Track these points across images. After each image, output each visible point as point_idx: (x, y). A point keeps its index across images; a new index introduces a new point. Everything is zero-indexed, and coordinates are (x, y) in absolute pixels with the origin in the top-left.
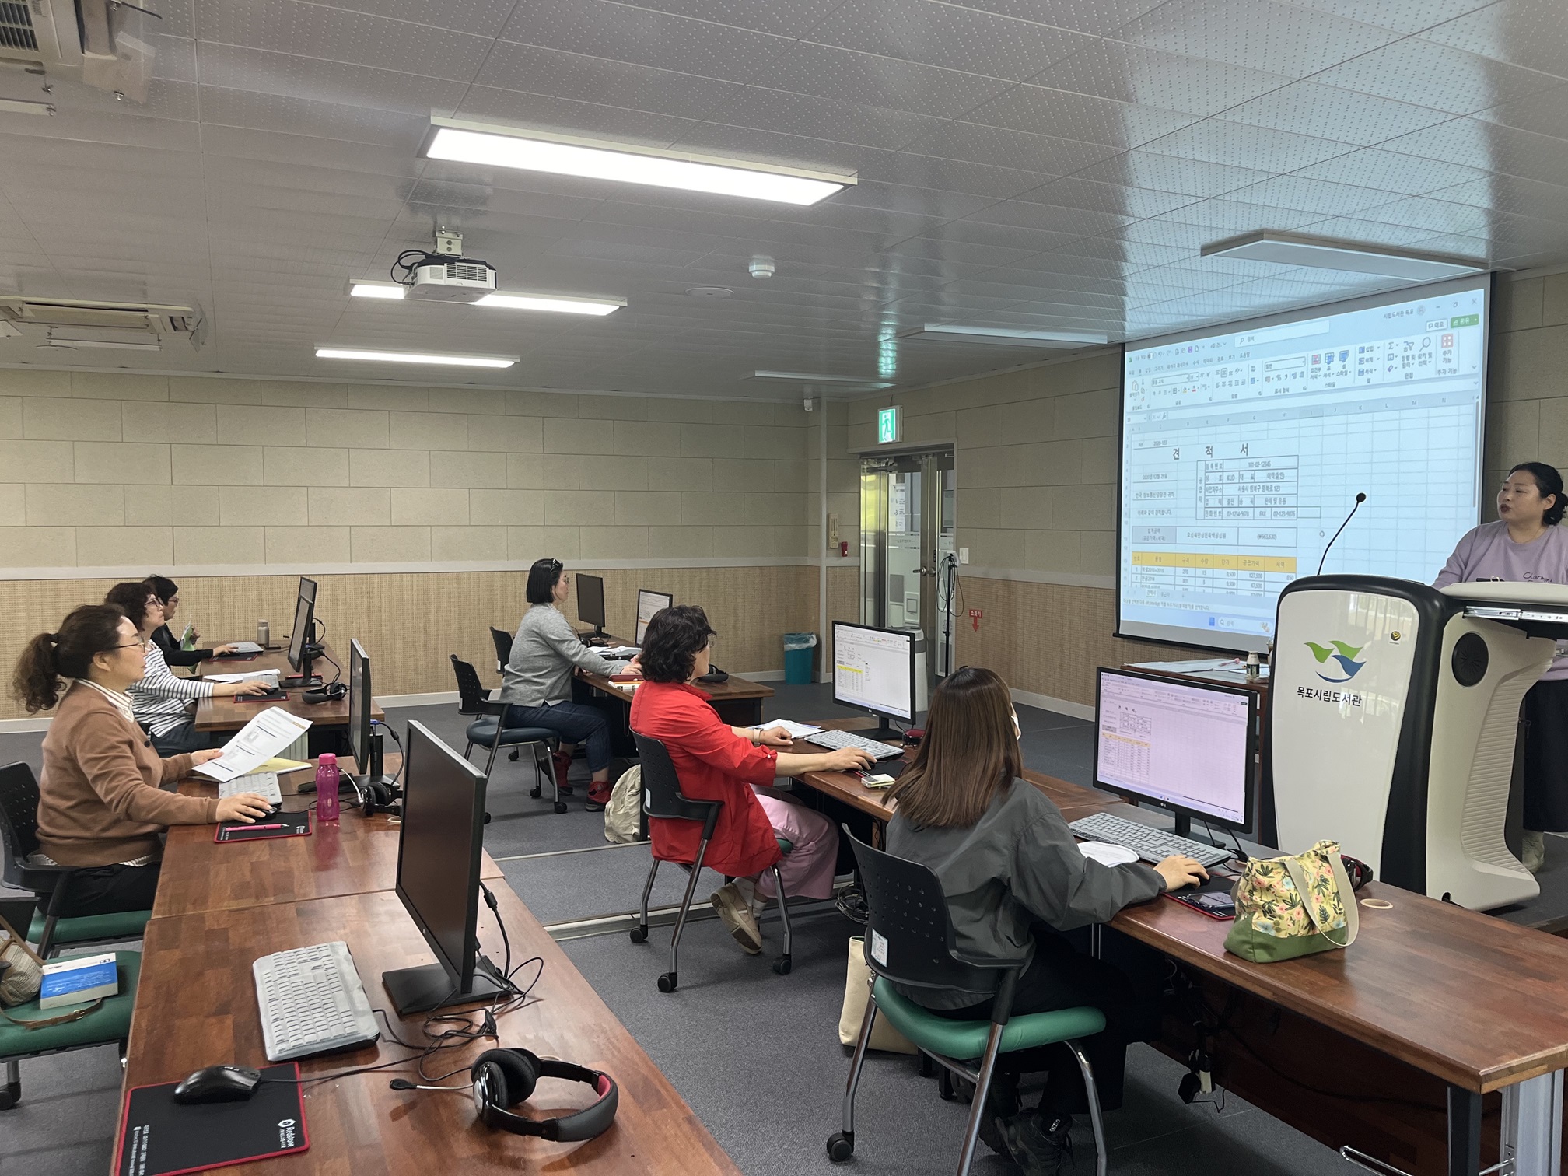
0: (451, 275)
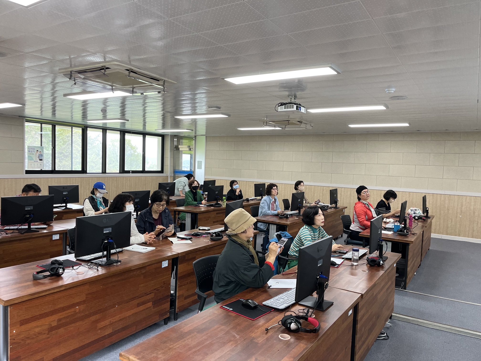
0: (285, 108)
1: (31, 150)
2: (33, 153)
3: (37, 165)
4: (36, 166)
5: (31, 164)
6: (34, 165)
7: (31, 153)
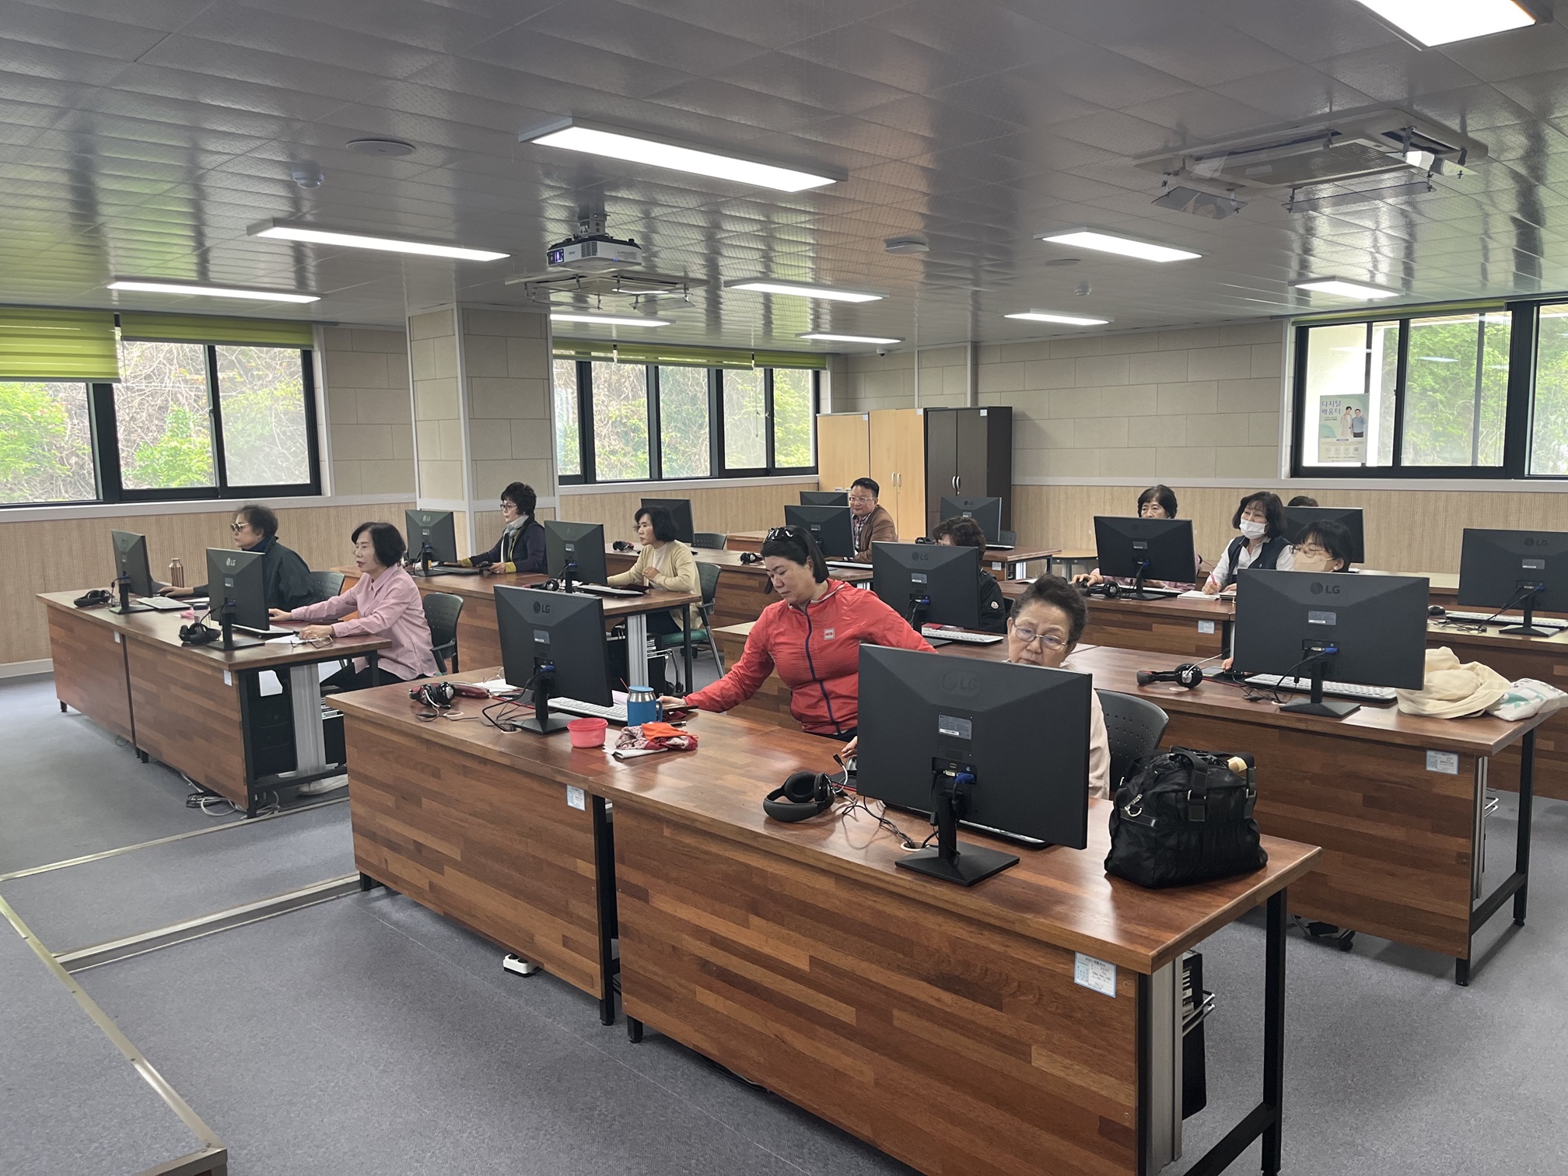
1: (1329, 407)
2: (1335, 414)
3: (1347, 450)
4: (1342, 455)
5: (1328, 450)
6: (1337, 450)
7: (1328, 415)
